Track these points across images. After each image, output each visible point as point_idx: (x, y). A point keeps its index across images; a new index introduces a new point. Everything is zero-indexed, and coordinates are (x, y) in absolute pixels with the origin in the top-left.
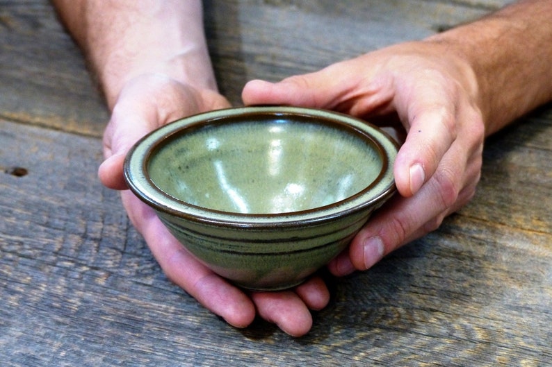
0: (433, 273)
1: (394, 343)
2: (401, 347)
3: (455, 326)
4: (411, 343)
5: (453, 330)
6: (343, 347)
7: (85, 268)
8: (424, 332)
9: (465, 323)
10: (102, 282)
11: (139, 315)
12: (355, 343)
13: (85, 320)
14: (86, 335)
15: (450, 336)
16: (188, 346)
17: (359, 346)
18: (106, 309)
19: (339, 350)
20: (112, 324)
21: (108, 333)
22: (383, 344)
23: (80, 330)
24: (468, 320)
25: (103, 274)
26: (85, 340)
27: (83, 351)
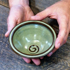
0: (62, 49)
1: (54, 66)
2: (55, 67)
3: (65, 63)
4: (57, 67)
5: (64, 64)
6: (46, 67)
7: (4, 43)
8: (60, 64)
9: (67, 62)
10: (6, 46)
11: (12, 56)
12: (48, 66)
13: (3, 56)
14: (3, 60)
15: (64, 65)
16: (20, 64)
17: (48, 67)
18: (7, 54)
19: (45, 68)
20: (8, 57)
21: (7, 60)
22: (52, 66)
23: (2, 59)
24: (67, 61)
25: (7, 44)
26: (3, 61)
27: (3, 64)
